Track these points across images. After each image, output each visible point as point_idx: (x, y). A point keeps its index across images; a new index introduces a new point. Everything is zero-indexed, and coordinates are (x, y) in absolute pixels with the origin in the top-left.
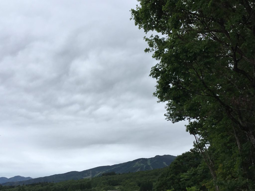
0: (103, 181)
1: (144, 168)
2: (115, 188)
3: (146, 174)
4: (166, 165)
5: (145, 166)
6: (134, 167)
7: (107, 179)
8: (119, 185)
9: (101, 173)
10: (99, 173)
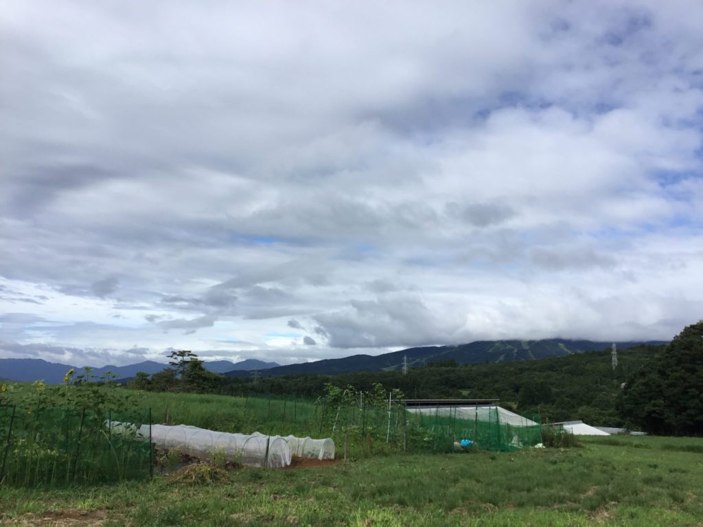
0: (433, 378)
1: (515, 355)
2: (461, 393)
3: (528, 367)
4: (566, 350)
5: (516, 351)
6: (491, 351)
7: (441, 375)
8: (469, 388)
9: (418, 360)
10: (415, 360)
